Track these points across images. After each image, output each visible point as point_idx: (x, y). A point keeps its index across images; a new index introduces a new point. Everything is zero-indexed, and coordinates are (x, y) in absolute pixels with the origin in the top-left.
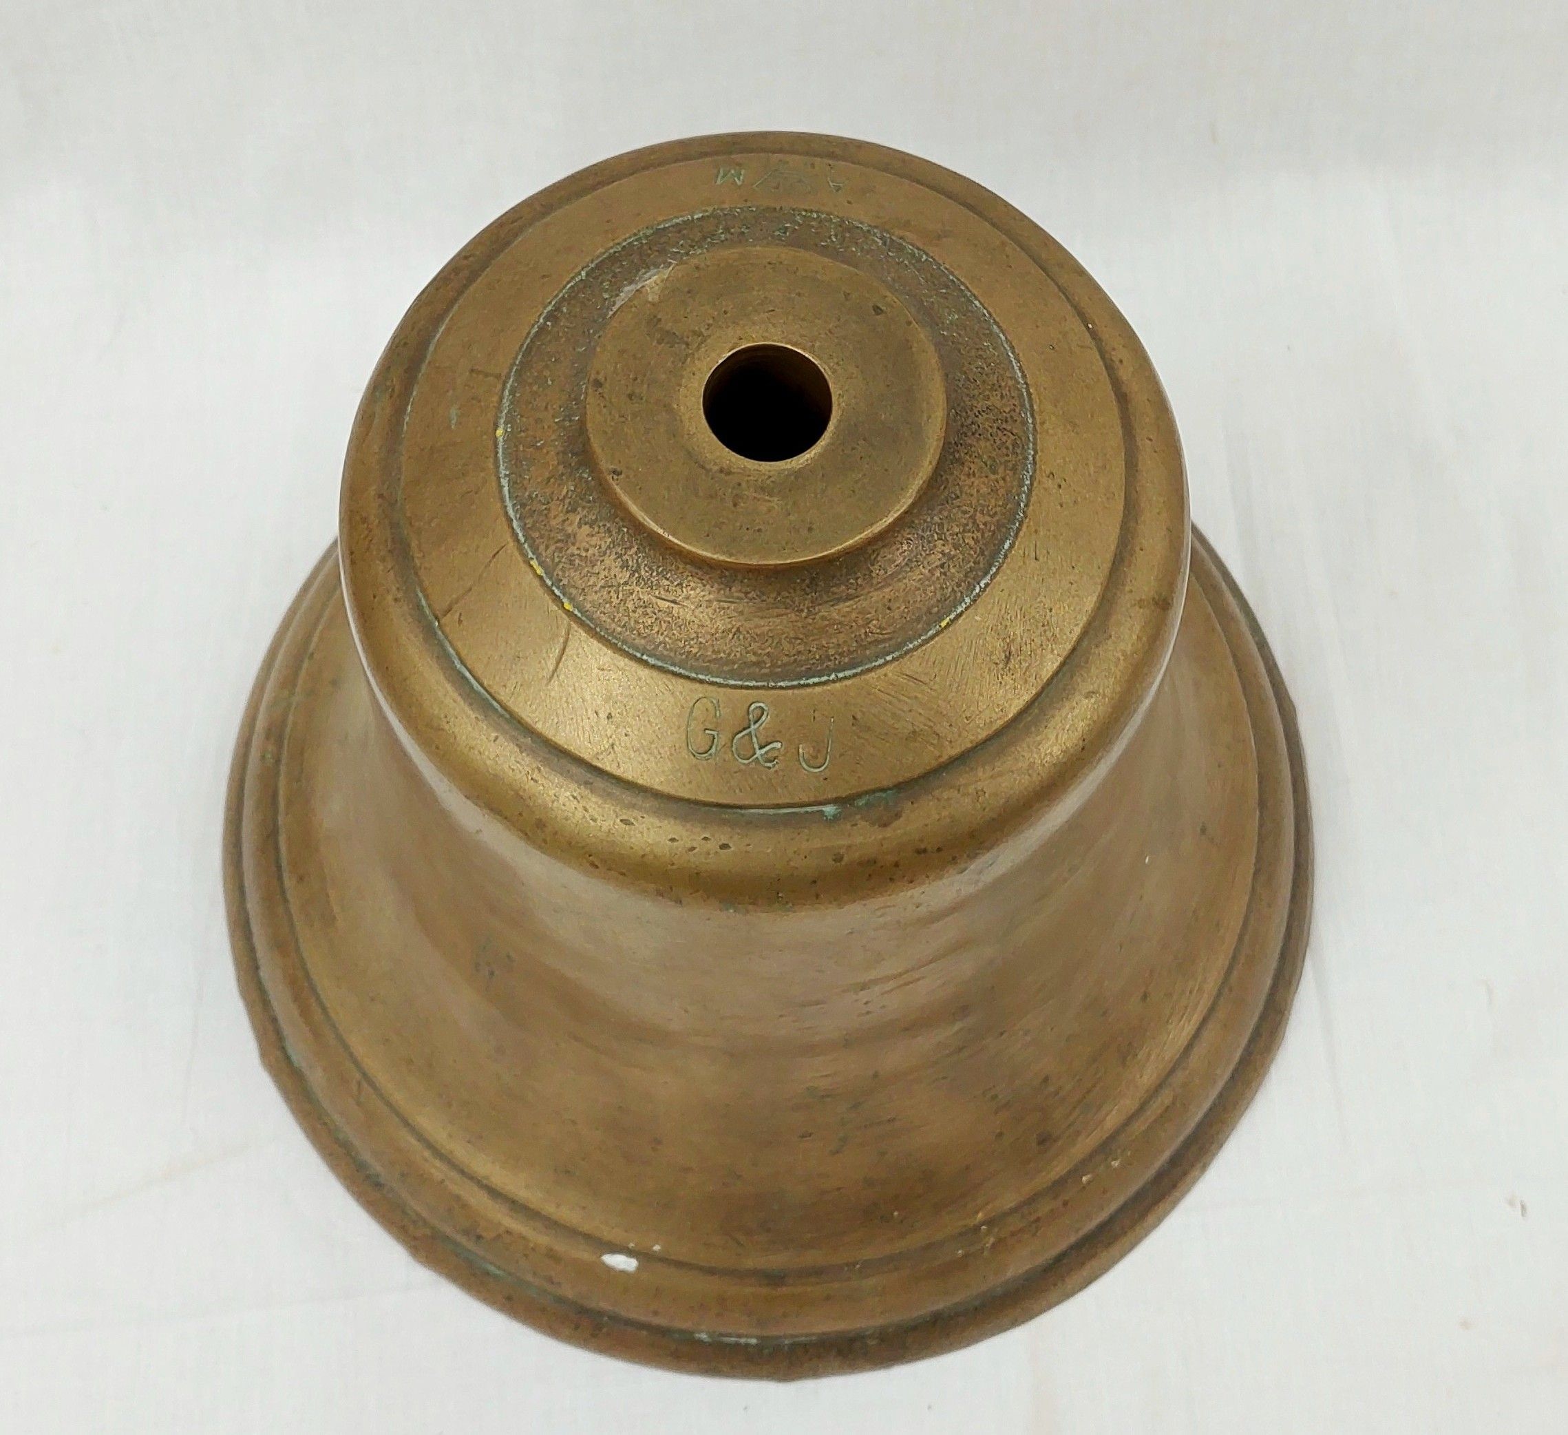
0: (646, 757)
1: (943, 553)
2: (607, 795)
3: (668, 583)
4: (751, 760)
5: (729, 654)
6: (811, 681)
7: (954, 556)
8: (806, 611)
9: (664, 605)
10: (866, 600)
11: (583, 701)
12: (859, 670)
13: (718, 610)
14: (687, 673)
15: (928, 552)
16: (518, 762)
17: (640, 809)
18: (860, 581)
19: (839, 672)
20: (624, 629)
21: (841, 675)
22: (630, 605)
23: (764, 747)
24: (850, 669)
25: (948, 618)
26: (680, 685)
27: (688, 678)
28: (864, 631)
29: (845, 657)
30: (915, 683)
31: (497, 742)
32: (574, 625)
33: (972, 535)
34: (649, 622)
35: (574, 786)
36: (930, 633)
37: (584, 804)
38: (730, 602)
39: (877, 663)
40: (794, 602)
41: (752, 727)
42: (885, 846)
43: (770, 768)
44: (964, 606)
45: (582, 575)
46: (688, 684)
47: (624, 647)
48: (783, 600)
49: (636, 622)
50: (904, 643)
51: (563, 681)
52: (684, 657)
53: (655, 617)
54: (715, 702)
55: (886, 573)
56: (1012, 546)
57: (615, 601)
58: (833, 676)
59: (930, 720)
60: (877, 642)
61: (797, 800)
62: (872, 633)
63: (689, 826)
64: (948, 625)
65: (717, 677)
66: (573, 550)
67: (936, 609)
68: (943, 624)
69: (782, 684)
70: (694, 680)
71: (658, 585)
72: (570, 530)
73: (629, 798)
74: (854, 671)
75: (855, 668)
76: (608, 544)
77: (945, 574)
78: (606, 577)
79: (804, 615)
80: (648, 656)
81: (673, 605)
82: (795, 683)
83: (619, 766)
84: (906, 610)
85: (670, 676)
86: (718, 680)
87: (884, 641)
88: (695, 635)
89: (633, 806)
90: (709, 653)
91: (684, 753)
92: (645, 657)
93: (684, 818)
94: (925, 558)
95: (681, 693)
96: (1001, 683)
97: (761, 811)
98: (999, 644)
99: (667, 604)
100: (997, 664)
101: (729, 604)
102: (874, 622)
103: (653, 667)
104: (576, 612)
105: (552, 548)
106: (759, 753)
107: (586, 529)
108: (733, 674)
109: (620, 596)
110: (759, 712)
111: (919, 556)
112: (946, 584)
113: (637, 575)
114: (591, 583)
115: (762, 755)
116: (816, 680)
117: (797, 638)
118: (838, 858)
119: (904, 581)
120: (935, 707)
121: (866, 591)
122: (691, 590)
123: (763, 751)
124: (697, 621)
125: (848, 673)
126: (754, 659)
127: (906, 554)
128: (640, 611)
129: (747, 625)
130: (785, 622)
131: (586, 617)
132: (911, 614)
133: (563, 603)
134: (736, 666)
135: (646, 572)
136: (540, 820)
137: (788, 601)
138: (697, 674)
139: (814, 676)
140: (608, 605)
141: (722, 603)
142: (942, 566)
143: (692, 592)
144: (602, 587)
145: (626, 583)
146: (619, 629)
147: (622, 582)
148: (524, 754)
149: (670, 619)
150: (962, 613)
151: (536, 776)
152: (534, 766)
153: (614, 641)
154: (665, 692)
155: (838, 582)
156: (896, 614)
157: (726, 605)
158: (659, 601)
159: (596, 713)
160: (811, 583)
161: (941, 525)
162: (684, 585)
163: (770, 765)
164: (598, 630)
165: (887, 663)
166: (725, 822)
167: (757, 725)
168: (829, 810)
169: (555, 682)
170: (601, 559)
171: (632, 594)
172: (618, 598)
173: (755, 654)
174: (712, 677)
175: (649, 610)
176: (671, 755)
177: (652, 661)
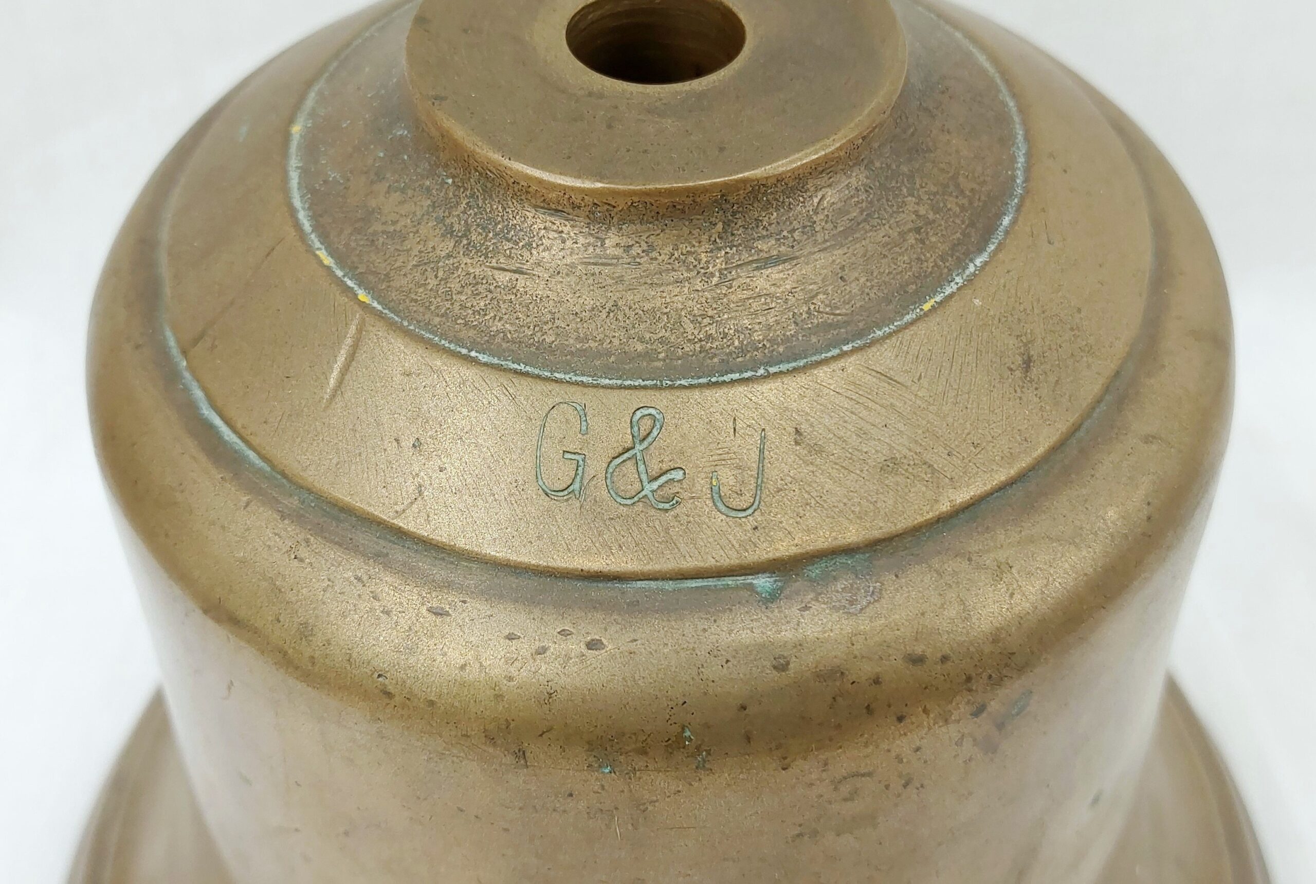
0: (470, 501)
1: (916, 213)
2: (407, 573)
3: (511, 245)
4: (636, 499)
5: (601, 342)
6: (726, 378)
7: (934, 221)
8: (717, 274)
9: (503, 278)
10: (807, 264)
11: (378, 425)
12: (801, 363)
13: (584, 277)
14: (537, 371)
15: (895, 209)
16: (276, 534)
17: (461, 589)
18: (796, 235)
19: (771, 366)
20: (444, 319)
21: (772, 370)
22: (455, 285)
23: (656, 479)
24: (789, 362)
25: (932, 301)
26: (523, 387)
27: (538, 377)
28: (806, 309)
29: (778, 344)
30: (889, 384)
31: (249, 509)
32: (369, 319)
33: (955, 200)
34: (482, 304)
35: (357, 562)
36: (908, 318)
37: (373, 588)
38: (602, 264)
39: (829, 355)
40: (700, 262)
41: (637, 446)
42: (857, 646)
43: (666, 510)
44: (955, 287)
45: (387, 256)
46: (540, 386)
47: (443, 342)
48: (683, 257)
49: (463, 307)
50: (869, 329)
51: (350, 401)
52: (533, 349)
53: (490, 296)
54: (579, 408)
55: (836, 227)
56: (1014, 222)
57: (433, 282)
58: (761, 371)
59: (916, 442)
60: (828, 326)
61: (710, 563)
62: (819, 312)
63: (537, 612)
64: (933, 309)
65: (583, 375)
66: (378, 227)
67: (914, 287)
68: (927, 307)
69: (683, 382)
70: (547, 379)
71: (496, 252)
72: (373, 203)
73: (443, 573)
74: (794, 364)
75: (795, 360)
76: (426, 208)
77: (922, 241)
78: (420, 252)
79: (715, 280)
80: (477, 352)
81: (517, 276)
82: (703, 380)
83: (428, 520)
84: (869, 284)
85: (511, 376)
86: (584, 379)
87: (837, 326)
88: (549, 316)
89: (448, 585)
90: (571, 341)
91: (532, 490)
92: (473, 354)
93: (530, 601)
94: (891, 216)
95: (527, 398)
96: (1020, 398)
97: (653, 584)
98: (1012, 341)
99: (508, 275)
100: (1011, 370)
101: (601, 267)
102: (821, 296)
103: (486, 364)
104: (375, 304)
105: (347, 232)
106: (649, 487)
107: (396, 196)
108: (607, 371)
109: (440, 274)
110: (648, 422)
111: (883, 212)
112: (925, 255)
113: (465, 242)
114: (398, 264)
115: (653, 491)
116: (736, 376)
117: (704, 316)
118: (781, 667)
119: (864, 243)
120: (924, 422)
121: (805, 252)
122: (544, 250)
123: (655, 485)
124: (553, 296)
125: (784, 367)
126: (640, 347)
127: (864, 204)
128: (468, 290)
129: (630, 296)
130: (686, 290)
131: (389, 309)
132: (875, 290)
133: (356, 295)
134: (613, 359)
135: (480, 234)
136: (305, 624)
137: (691, 259)
138: (552, 372)
139: (732, 372)
140: (421, 290)
141: (589, 267)
142: (918, 230)
143: (546, 254)
144: (416, 266)
145: (449, 256)
146: (437, 320)
147: (443, 254)
148: (286, 522)
149: (513, 297)
150: (951, 296)
151: (303, 552)
152: (301, 537)
153: (427, 335)
154: (502, 397)
155: (765, 233)
156: (855, 288)
157: (597, 269)
158: (496, 272)
159: (397, 440)
160: (725, 231)
161: (911, 177)
162: (534, 245)
163: (667, 506)
164: (406, 323)
165: (843, 355)
166: (595, 606)
167: (646, 443)
168: (763, 582)
169: (339, 403)
170: (414, 229)
171: (457, 268)
172: (436, 277)
173: (641, 340)
174: (576, 375)
175: (481, 288)
176: (511, 495)
177: (483, 358)
